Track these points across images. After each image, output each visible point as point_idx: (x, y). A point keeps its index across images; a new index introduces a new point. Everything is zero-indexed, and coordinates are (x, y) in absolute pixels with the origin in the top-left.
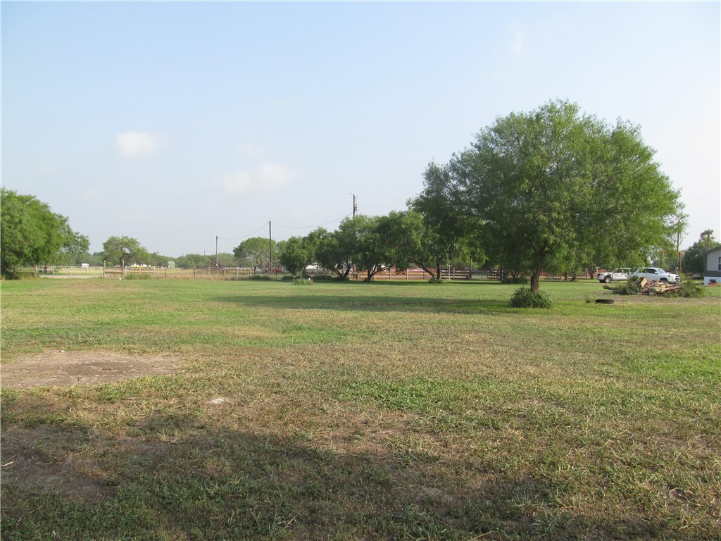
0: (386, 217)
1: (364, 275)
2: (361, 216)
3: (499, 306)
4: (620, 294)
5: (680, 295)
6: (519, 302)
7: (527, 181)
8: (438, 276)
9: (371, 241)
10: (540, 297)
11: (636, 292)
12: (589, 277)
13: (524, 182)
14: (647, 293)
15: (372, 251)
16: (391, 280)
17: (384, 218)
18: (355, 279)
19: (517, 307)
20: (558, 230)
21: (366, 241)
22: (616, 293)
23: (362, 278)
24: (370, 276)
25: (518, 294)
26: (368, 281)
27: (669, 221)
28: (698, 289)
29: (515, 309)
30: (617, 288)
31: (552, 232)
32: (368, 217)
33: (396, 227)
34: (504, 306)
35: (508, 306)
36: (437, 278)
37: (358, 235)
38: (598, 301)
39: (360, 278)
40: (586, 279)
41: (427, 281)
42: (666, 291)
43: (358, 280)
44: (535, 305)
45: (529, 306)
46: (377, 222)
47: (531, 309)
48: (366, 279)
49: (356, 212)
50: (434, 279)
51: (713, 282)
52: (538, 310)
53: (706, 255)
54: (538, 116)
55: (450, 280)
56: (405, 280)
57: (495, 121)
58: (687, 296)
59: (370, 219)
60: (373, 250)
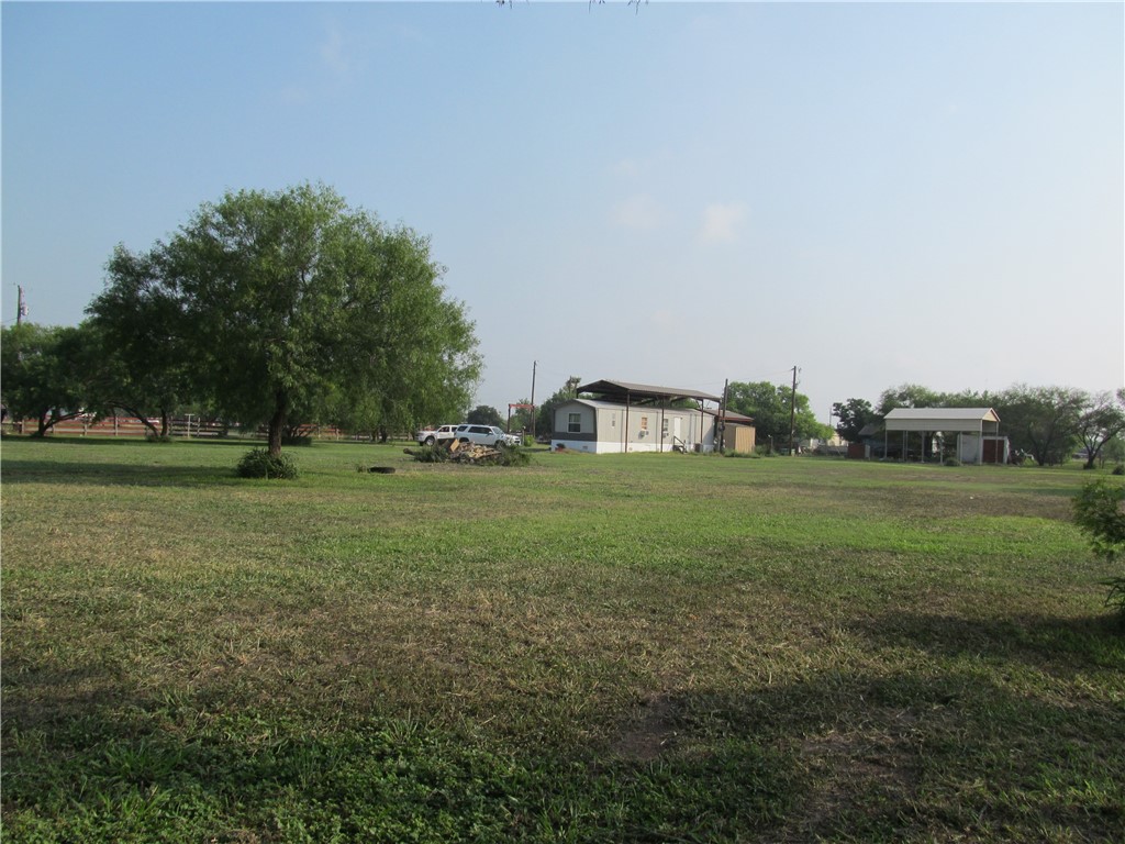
0: (74, 330)
1: (31, 426)
2: (29, 325)
3: (218, 477)
4: (422, 461)
5: (498, 464)
6: (249, 471)
7: (252, 292)
8: (164, 430)
9: (41, 368)
10: (279, 463)
11: (444, 457)
12: (411, 437)
13: (248, 293)
14: (457, 460)
15: (43, 386)
16: (86, 436)
17: (70, 331)
18: (17, 434)
19: (244, 477)
20: (296, 367)
21: (32, 368)
22: (416, 459)
23: (30, 432)
24: (42, 428)
25: (249, 457)
26: (39, 436)
27: (460, 361)
28: (523, 456)
29: (242, 480)
30: (419, 453)
31: (288, 369)
32: (42, 326)
33: (88, 348)
34: (227, 476)
35: (232, 476)
36: (162, 434)
37: (21, 356)
38: (374, 470)
39: (26, 432)
40: (407, 440)
41: (144, 438)
42: (481, 458)
43: (23, 434)
44: (273, 475)
45: (263, 475)
46: (56, 336)
47: (265, 480)
48: (36, 433)
49: (22, 317)
50: (156, 434)
51: (561, 447)
52: (275, 481)
53: (554, 411)
54: (284, 200)
55: (189, 438)
56: (113, 437)
57: (223, 196)
58: (507, 464)
59: (45, 330)
60: (45, 384)
